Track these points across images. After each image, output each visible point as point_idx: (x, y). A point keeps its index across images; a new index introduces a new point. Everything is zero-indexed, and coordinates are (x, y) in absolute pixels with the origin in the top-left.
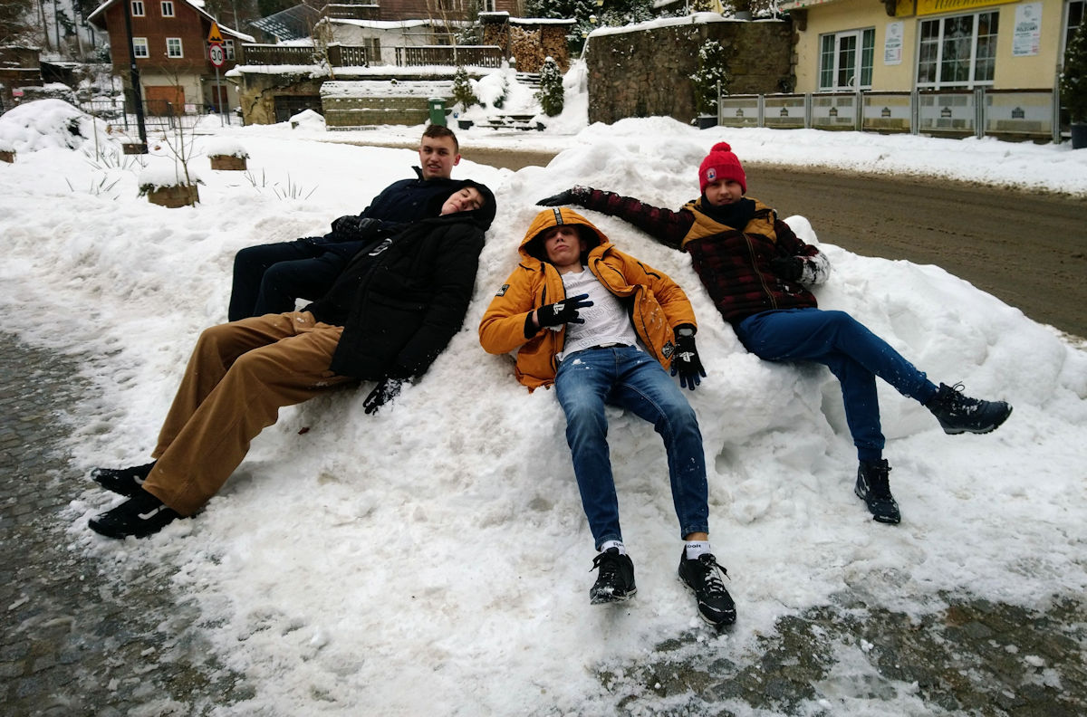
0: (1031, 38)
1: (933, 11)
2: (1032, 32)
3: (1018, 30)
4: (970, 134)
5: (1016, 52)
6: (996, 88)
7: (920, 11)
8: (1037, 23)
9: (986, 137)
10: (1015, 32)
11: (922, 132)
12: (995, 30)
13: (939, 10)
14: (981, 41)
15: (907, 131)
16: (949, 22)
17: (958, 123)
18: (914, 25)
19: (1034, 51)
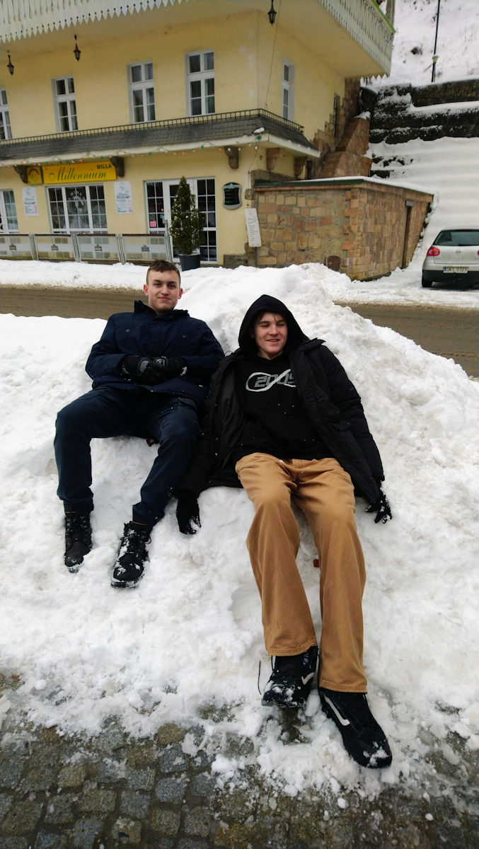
0: (127, 203)
1: (56, 181)
2: (127, 200)
3: (118, 197)
4: (116, 262)
5: (119, 211)
6: (109, 233)
7: (47, 180)
8: (130, 194)
9: (127, 263)
10: (116, 198)
11: (82, 260)
12: (102, 196)
13: (60, 181)
14: (94, 204)
15: (73, 260)
16: (68, 190)
17: (107, 255)
18: (44, 191)
19: (130, 211)
